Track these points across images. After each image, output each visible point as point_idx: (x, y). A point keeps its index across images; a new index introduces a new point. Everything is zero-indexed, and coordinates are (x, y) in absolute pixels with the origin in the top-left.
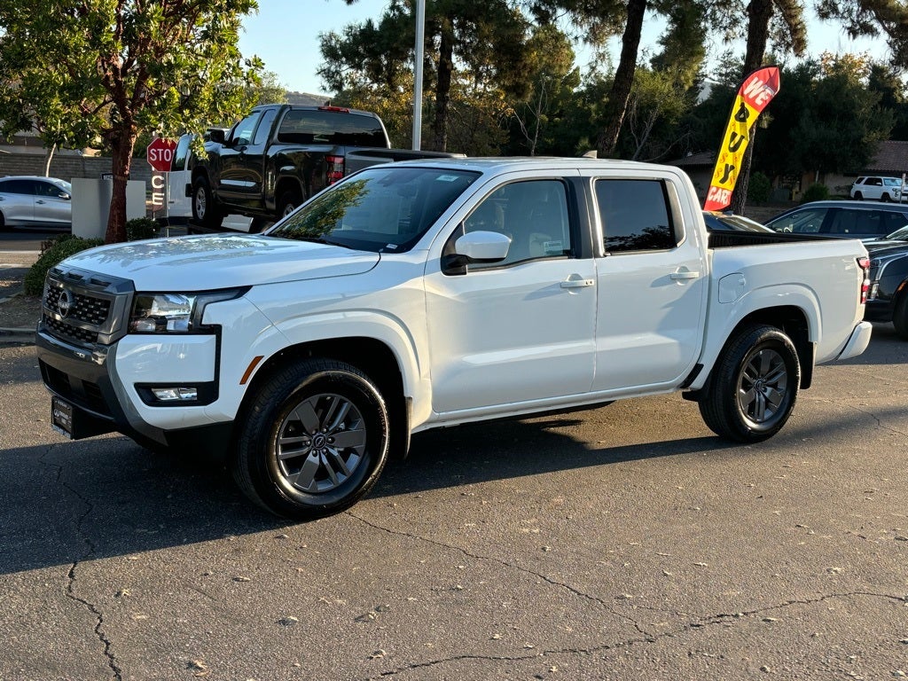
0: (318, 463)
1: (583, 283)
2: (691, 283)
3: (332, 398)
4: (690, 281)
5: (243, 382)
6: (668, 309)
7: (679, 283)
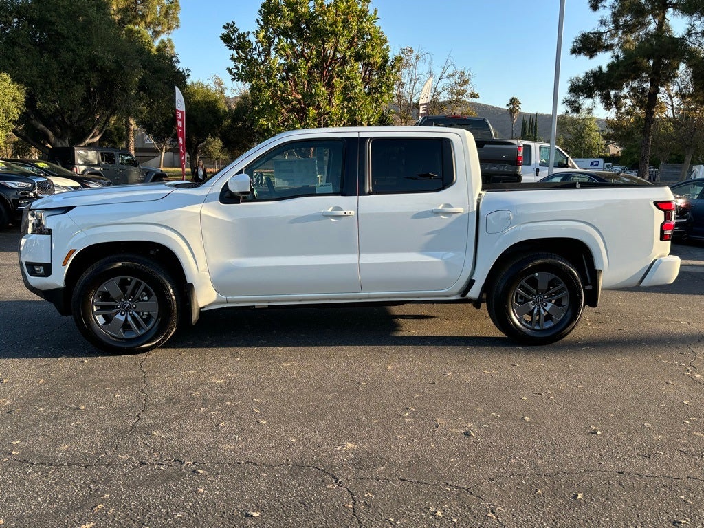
0: (124, 320)
1: (342, 213)
2: (454, 216)
3: (131, 280)
4: (454, 215)
5: (64, 264)
6: (432, 236)
7: (443, 217)
